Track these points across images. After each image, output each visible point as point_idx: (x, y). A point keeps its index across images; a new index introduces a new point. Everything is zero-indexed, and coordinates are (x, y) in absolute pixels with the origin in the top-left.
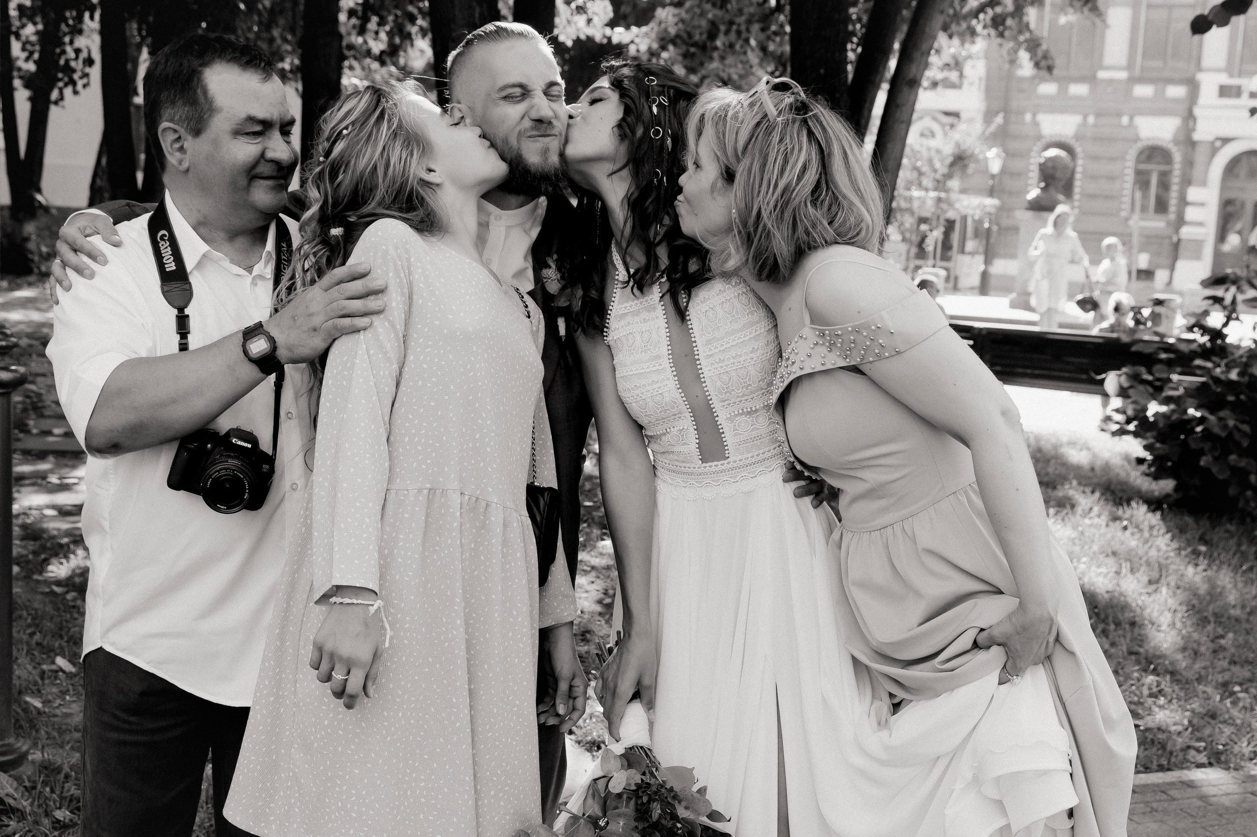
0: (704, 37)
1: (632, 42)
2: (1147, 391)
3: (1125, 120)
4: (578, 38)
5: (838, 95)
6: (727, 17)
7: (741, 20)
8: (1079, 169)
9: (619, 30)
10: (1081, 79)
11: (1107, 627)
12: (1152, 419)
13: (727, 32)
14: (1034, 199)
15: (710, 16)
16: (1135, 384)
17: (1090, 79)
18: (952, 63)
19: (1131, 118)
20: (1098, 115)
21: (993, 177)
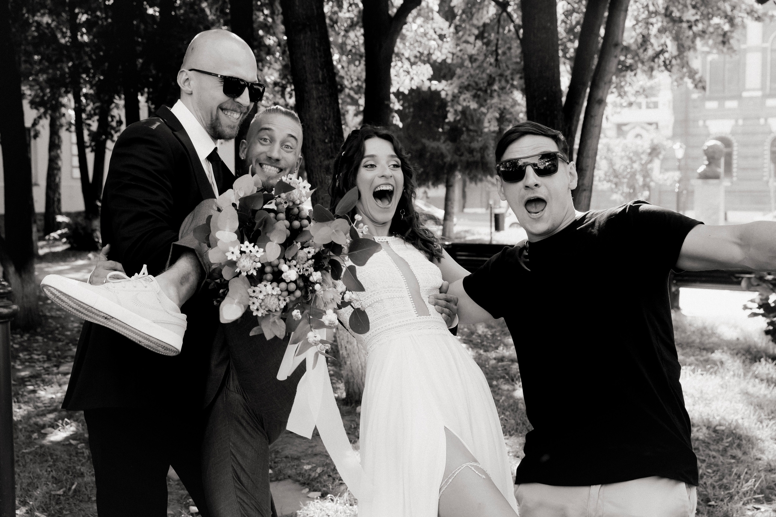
0: (486, 84)
1: (443, 90)
2: (769, 287)
3: (762, 121)
4: (411, 88)
5: (556, 112)
6: (499, 72)
7: (508, 73)
8: (735, 153)
9: (435, 82)
10: (732, 98)
11: (741, 442)
12: (773, 305)
13: (500, 81)
14: (702, 172)
15: (488, 71)
16: (760, 283)
17: (738, 97)
18: (641, 91)
19: (766, 120)
20: (745, 119)
21: (679, 160)
